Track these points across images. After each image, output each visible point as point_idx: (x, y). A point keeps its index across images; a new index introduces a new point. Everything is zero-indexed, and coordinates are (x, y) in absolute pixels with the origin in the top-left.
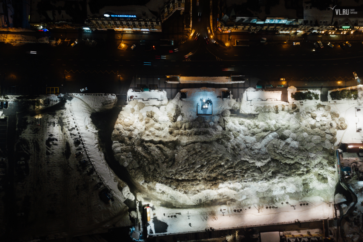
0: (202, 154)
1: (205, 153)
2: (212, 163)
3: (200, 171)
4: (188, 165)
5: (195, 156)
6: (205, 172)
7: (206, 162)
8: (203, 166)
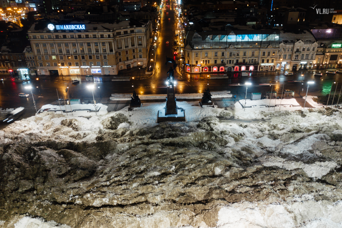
0: (164, 155)
1: (172, 154)
2: (191, 169)
3: (157, 182)
4: (127, 175)
5: (147, 159)
6: (171, 185)
7: (174, 167)
8: (165, 175)
